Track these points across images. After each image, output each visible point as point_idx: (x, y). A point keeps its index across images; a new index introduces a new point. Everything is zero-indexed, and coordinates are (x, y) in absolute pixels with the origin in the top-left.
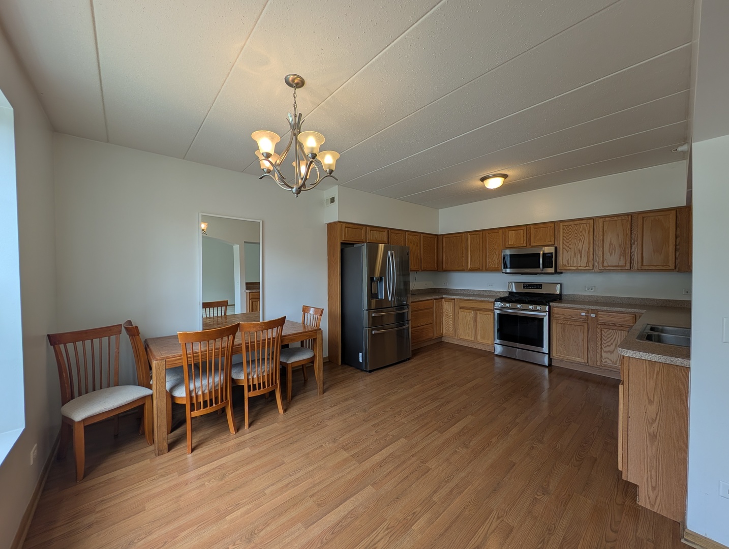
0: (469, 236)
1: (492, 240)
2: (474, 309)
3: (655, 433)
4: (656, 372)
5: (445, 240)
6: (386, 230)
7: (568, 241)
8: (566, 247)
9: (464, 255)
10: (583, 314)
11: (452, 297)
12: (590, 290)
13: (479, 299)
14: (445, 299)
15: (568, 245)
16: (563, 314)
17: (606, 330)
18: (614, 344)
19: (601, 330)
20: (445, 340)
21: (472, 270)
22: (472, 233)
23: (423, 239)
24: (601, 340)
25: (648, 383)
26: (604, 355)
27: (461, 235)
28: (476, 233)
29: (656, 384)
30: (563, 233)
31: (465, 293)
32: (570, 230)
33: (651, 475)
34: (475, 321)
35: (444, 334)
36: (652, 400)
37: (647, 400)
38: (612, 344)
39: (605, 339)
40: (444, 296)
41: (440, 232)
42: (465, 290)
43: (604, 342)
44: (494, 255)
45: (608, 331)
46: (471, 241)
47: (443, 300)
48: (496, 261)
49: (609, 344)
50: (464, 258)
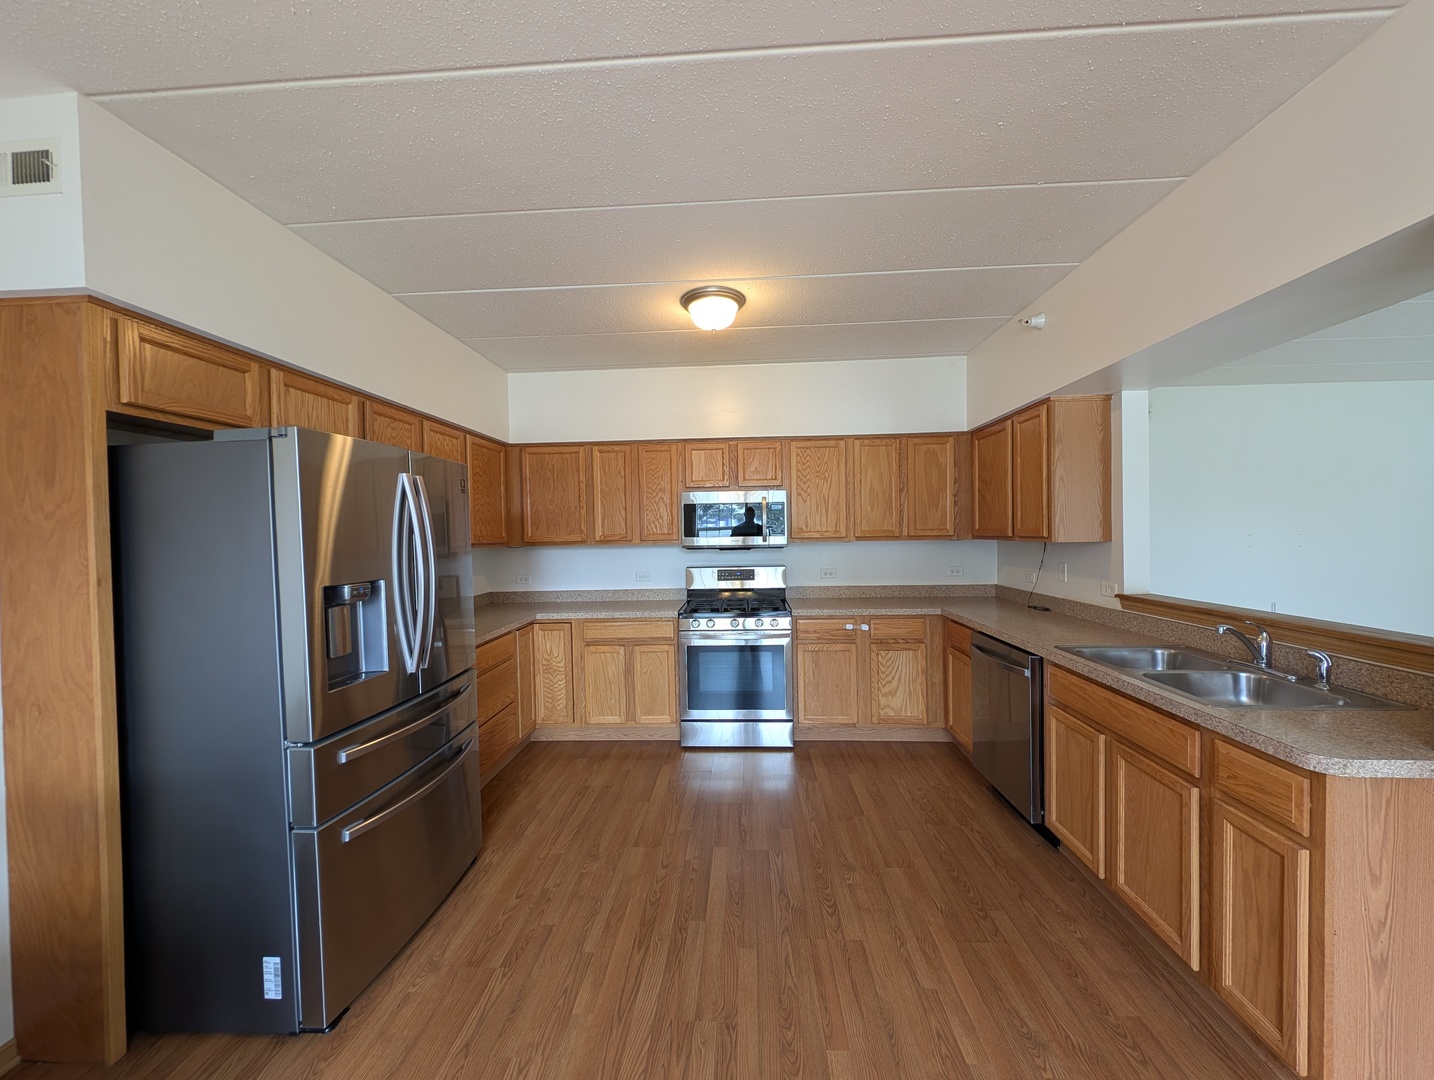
0: (597, 454)
1: (653, 467)
2: (622, 642)
3: (1385, 955)
4: (1384, 801)
5: (527, 459)
6: (355, 399)
7: (805, 480)
8: (802, 493)
9: (583, 504)
10: (849, 627)
11: (564, 616)
12: (828, 576)
13: (639, 614)
14: (540, 623)
15: (805, 488)
16: (815, 632)
17: (883, 653)
18: (896, 679)
19: (878, 655)
20: (544, 737)
21: (606, 542)
22: (605, 448)
23: (473, 450)
24: (878, 673)
25: (1370, 830)
26: (883, 701)
27: (575, 449)
28: (616, 448)
29: (1385, 833)
30: (797, 462)
31: (579, 599)
32: (808, 458)
33: (1377, 1065)
34: (629, 671)
35: (539, 721)
36: (1378, 873)
37: (1368, 877)
38: (893, 678)
39: (884, 669)
40: (539, 616)
41: (512, 438)
42: (579, 593)
43: (883, 676)
44: (661, 504)
45: (887, 654)
46: (603, 467)
47: (536, 627)
48: (665, 519)
49: (890, 678)
50: (583, 512)
